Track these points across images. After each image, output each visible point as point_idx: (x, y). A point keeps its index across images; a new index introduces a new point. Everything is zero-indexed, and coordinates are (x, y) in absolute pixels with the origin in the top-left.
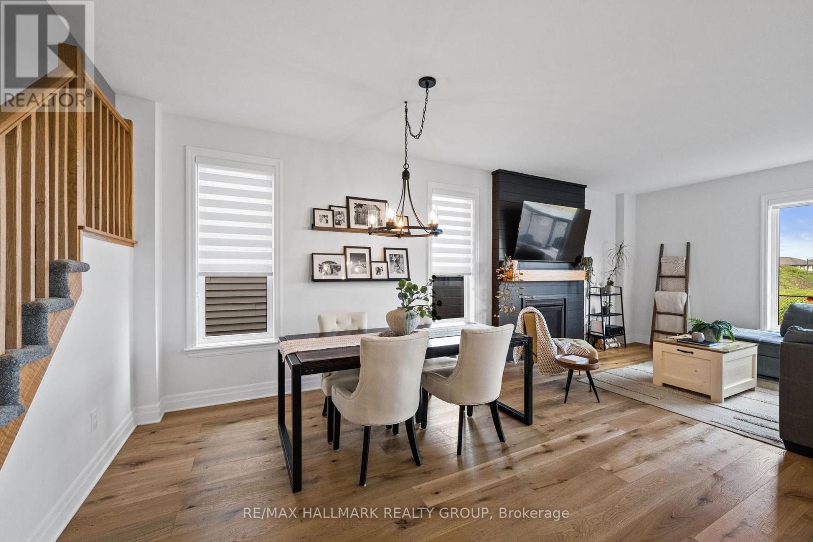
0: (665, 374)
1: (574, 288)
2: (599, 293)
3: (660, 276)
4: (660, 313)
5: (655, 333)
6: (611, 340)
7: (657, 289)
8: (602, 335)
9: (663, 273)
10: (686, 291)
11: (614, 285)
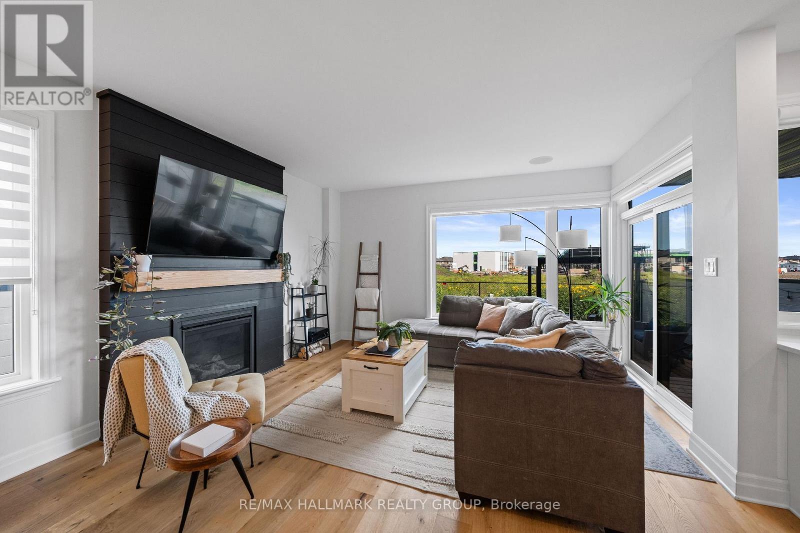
0: (354, 398)
1: (270, 291)
2: (301, 294)
3: (360, 273)
4: (359, 310)
5: (356, 330)
6: (316, 345)
7: (357, 287)
8: (304, 342)
9: (363, 270)
10: (379, 287)
11: (320, 283)
